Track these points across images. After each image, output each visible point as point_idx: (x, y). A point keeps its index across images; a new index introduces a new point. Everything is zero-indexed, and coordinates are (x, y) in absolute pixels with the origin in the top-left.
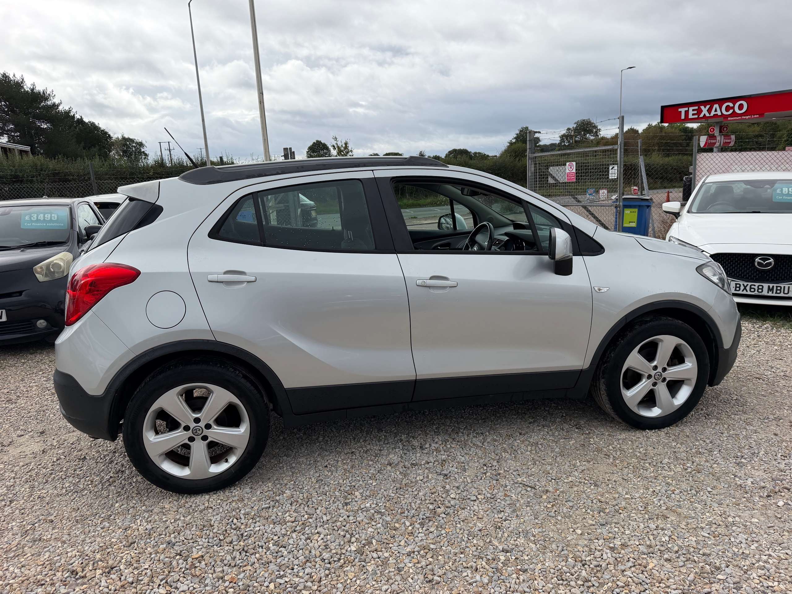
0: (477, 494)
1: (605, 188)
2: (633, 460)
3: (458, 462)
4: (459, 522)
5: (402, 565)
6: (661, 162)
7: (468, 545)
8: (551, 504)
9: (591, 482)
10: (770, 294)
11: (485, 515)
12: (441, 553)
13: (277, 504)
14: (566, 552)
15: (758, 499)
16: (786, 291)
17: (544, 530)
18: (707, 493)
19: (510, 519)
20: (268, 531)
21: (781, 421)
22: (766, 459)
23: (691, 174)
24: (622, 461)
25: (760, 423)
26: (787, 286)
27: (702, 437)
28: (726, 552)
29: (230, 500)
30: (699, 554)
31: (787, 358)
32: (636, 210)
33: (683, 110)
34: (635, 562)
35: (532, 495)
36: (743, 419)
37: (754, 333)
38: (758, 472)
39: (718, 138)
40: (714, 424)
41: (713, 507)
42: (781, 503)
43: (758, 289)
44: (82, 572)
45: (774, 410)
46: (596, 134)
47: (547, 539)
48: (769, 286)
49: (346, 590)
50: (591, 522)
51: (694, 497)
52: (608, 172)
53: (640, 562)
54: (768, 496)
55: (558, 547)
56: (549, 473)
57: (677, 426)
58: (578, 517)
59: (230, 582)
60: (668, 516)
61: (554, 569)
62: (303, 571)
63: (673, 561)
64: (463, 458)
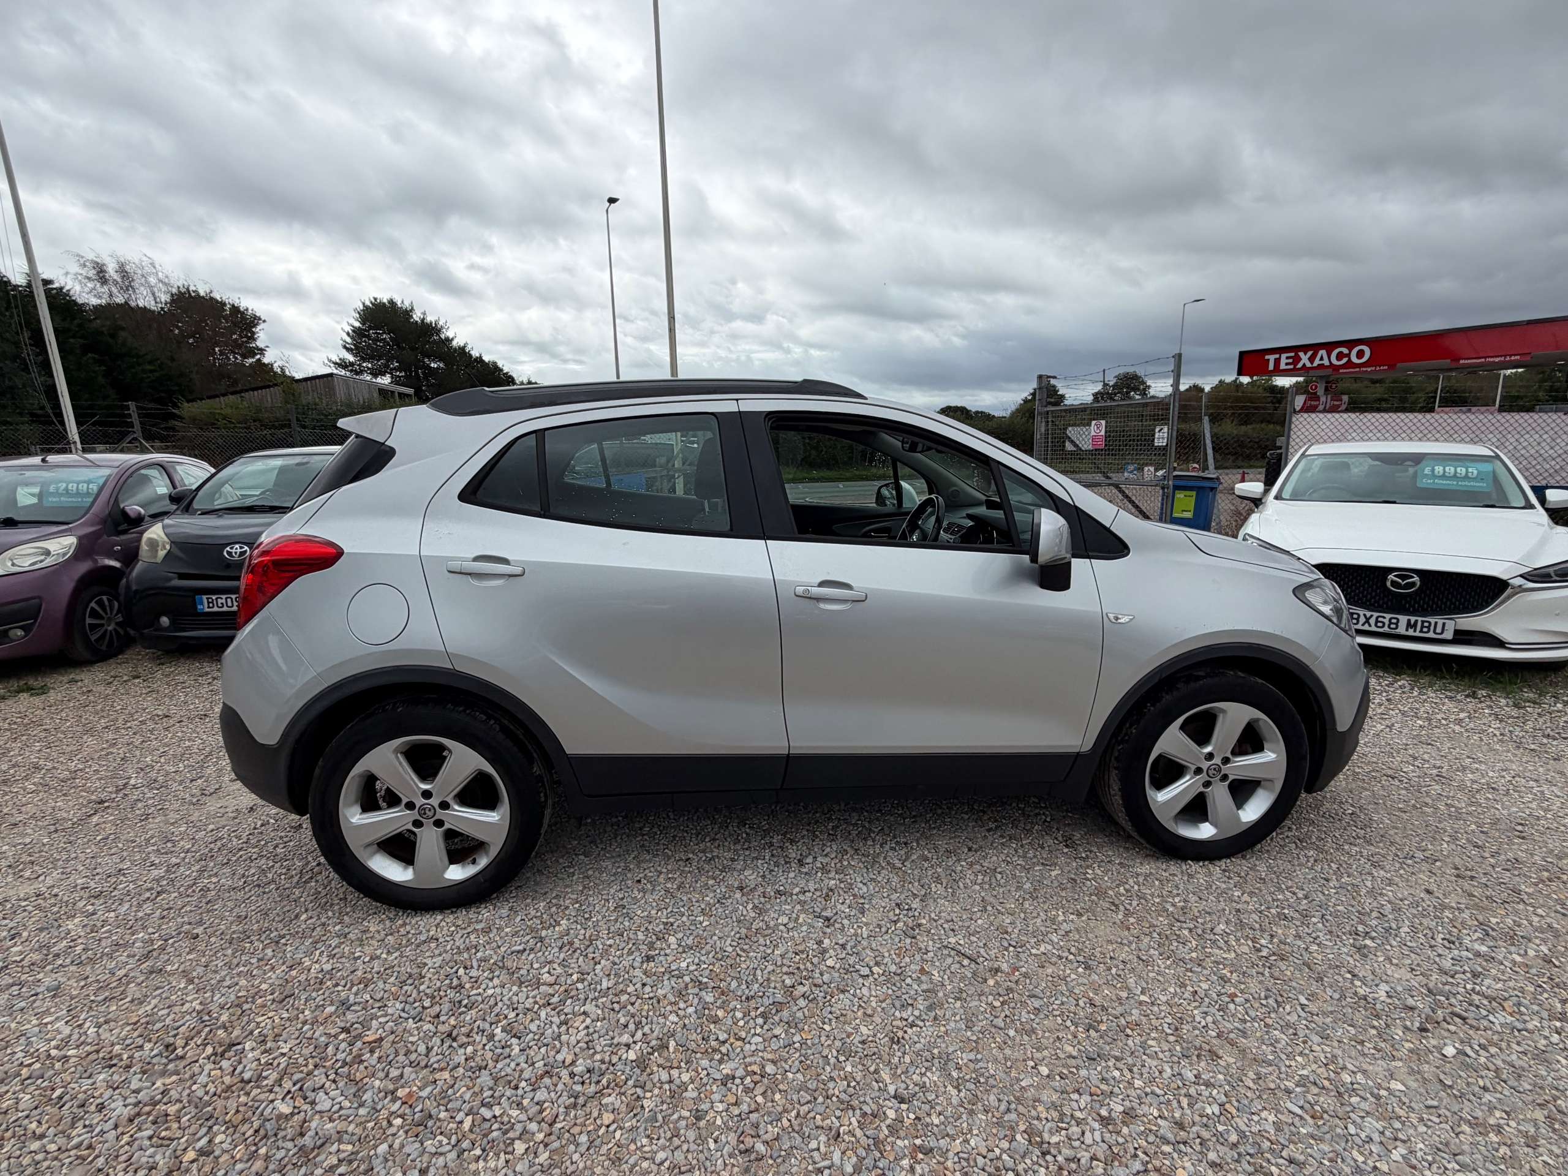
0: (872, 964)
1: (1151, 465)
2: (1161, 919)
3: (855, 896)
4: (830, 1020)
5: (704, 1107)
6: (1235, 432)
7: (835, 1074)
8: (1001, 999)
9: (1079, 958)
10: (1411, 632)
11: (879, 1009)
12: (781, 1087)
13: (539, 944)
14: (1013, 1116)
15: (1401, 1034)
16: (1439, 630)
17: (979, 1056)
18: (1299, 1009)
19: (921, 1024)
20: (505, 999)
21: (1438, 864)
22: (1414, 945)
23: (1280, 448)
24: (1139, 920)
25: (1398, 865)
26: (1440, 623)
27: (1290, 883)
28: (1339, 1160)
29: (469, 930)
30: (1282, 1157)
31: (1442, 743)
32: (1194, 493)
33: (1272, 358)
34: (1147, 1163)
35: (970, 975)
36: (1365, 853)
37: (1380, 694)
38: (1400, 971)
39: (1323, 399)
40: (1312, 860)
41: (1310, 1043)
42: (1450, 1051)
43: (1390, 623)
44: (184, 1048)
45: (1422, 840)
46: (1144, 393)
47: (982, 1080)
48: (1409, 621)
49: (592, 1151)
50: (1069, 1049)
51: (1273, 1015)
52: (1153, 435)
53: (1157, 1163)
54: (1423, 1030)
55: (999, 1100)
56: (1007, 933)
57: (1244, 857)
58: (1047, 1034)
59: (403, 1103)
60: (1220, 1052)
61: (985, 1157)
62: (531, 1095)
63: (1226, 1167)
64: (865, 889)
